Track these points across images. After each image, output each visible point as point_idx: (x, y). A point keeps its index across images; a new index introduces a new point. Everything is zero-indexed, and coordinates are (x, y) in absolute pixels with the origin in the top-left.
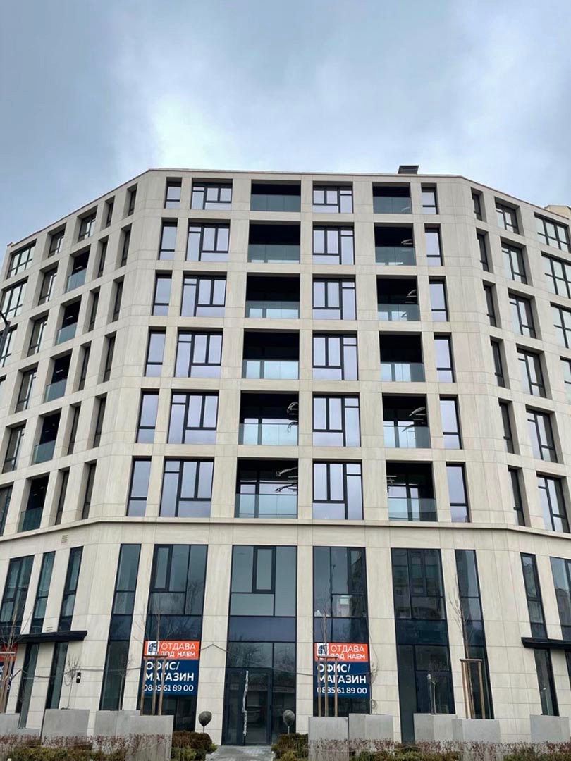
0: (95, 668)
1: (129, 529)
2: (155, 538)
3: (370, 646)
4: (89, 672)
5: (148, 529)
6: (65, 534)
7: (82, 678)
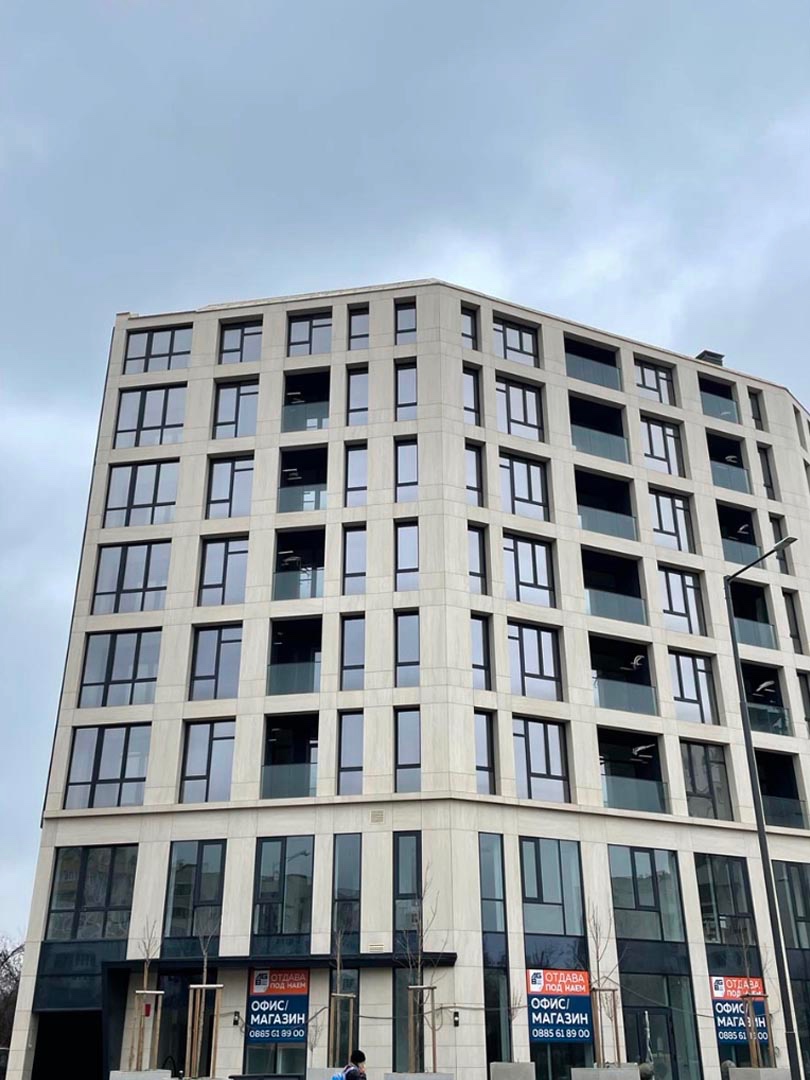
0: (473, 1006)
1: (486, 811)
2: (518, 827)
3: (766, 981)
4: (468, 1012)
5: (509, 813)
6: (377, 809)
7: (461, 1019)
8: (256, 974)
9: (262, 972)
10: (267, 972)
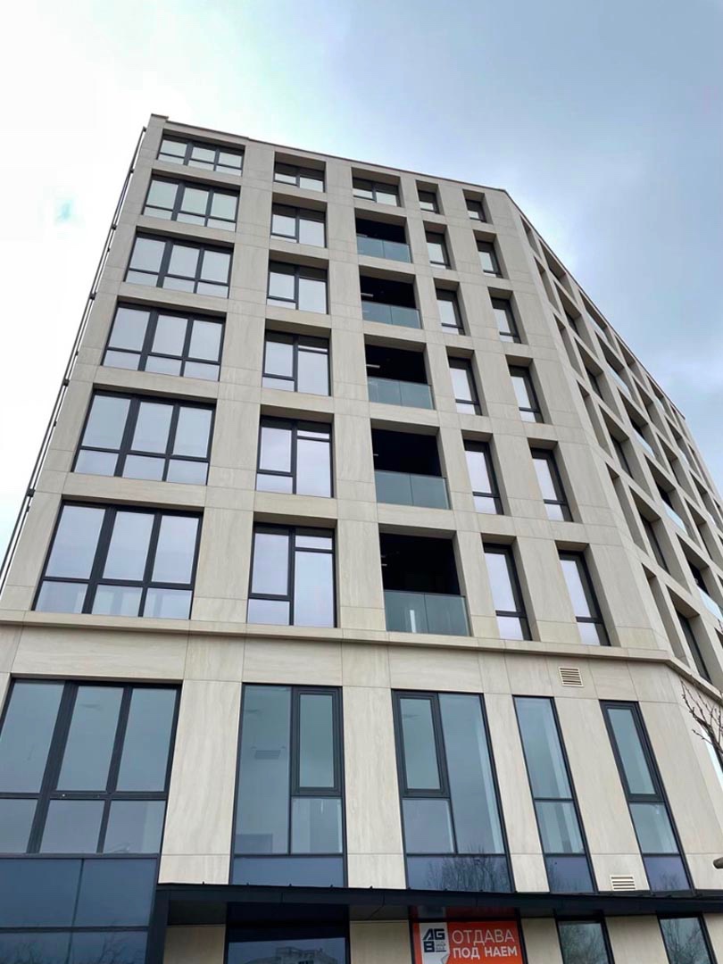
8: (424, 928)
9: (434, 926)
10: (443, 925)
